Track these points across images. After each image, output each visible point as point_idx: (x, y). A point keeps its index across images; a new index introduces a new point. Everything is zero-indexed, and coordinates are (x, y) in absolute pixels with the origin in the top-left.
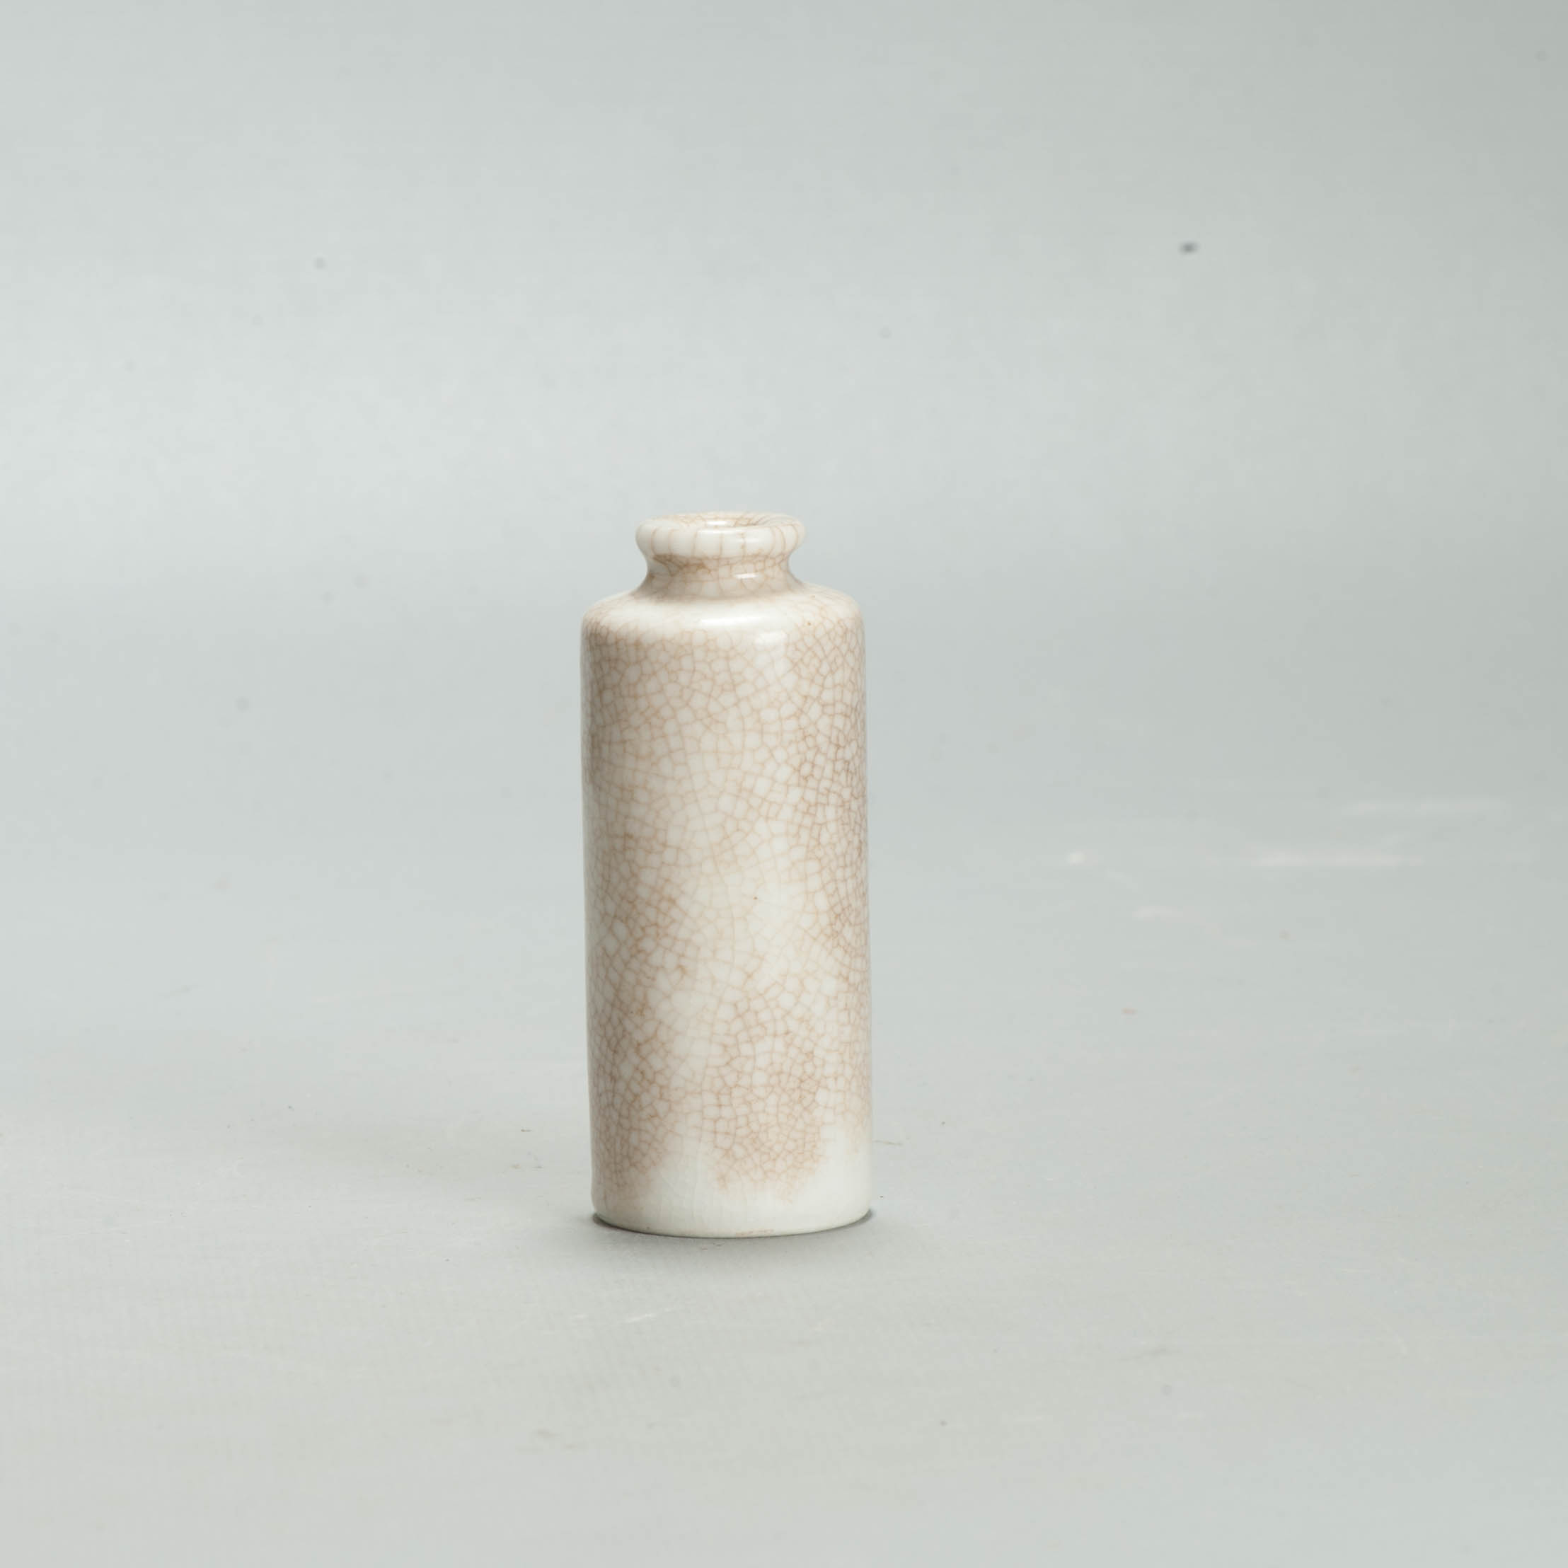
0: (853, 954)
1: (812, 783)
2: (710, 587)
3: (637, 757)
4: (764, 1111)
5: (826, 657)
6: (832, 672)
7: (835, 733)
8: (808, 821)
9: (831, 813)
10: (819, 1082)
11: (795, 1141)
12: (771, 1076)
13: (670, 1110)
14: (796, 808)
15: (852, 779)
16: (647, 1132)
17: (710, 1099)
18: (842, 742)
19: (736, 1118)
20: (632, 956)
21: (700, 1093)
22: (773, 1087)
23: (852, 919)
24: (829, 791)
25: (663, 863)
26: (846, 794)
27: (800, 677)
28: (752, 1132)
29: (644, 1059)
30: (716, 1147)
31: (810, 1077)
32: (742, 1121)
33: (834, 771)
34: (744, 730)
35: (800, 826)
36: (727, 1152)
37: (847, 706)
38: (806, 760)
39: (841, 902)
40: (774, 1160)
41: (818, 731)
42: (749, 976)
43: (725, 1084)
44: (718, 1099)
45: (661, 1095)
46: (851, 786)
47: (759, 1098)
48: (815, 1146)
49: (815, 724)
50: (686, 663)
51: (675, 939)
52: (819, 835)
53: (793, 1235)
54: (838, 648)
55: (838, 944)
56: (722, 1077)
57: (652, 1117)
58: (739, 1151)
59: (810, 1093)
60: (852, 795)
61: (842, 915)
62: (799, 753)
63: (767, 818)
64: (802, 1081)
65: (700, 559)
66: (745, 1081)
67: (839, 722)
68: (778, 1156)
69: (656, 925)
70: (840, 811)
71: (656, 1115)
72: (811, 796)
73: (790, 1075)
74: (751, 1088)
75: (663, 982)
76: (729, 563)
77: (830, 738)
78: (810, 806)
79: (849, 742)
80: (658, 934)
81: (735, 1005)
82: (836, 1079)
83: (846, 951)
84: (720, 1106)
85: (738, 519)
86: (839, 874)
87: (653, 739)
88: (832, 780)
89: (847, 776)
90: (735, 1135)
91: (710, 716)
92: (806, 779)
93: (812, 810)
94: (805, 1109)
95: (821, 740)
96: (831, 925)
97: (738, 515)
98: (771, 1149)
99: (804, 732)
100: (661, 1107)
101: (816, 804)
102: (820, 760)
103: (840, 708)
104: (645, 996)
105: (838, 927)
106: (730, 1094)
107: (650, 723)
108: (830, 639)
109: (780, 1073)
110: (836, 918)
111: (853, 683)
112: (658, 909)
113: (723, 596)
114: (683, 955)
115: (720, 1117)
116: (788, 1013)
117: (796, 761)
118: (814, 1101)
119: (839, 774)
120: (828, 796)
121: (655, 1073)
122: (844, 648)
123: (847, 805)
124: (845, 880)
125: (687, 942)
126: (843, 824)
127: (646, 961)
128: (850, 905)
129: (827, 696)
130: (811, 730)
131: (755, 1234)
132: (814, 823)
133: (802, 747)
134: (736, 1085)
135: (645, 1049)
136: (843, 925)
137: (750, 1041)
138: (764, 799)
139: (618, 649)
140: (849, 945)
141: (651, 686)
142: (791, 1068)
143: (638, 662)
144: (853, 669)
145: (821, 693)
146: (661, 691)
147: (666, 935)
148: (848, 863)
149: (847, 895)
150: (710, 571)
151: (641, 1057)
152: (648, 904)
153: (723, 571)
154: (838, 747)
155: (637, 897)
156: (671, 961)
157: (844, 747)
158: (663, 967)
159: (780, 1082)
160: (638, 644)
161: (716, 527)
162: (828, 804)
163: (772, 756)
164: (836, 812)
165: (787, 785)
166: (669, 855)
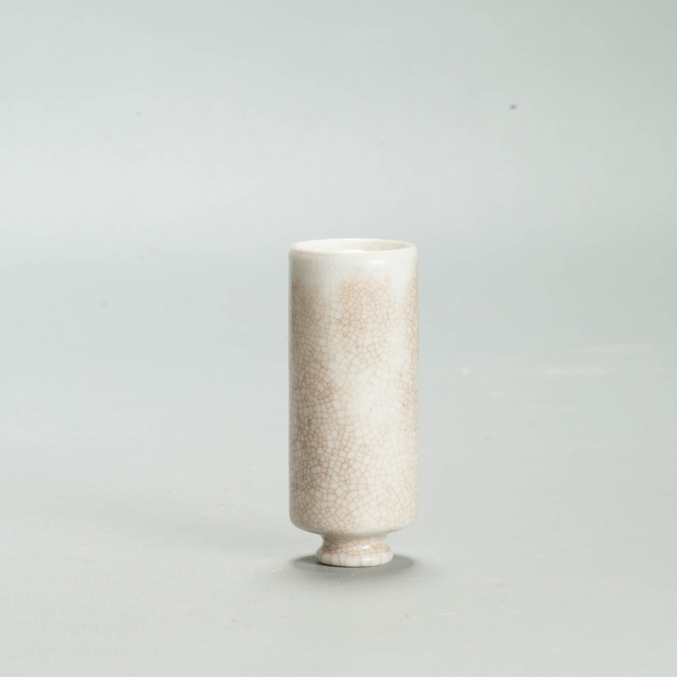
1: (342, 460)
5: (332, 515)
6: (329, 508)
7: (328, 480)
8: (344, 443)
9: (331, 444)
11: (353, 297)
14: (350, 449)
15: (316, 457)
24: (332, 455)
25: (406, 422)
26: (320, 451)
27: (347, 508)
33: (329, 463)
35: (349, 441)
37: (319, 490)
38: (345, 470)
41: (338, 483)
45: (408, 316)
46: (317, 454)
48: (343, 293)
49: (339, 486)
51: (402, 388)
52: (338, 435)
55: (327, 384)
60: (316, 449)
62: (349, 474)
64: (350, 324)
67: (324, 484)
69: (408, 393)
70: (324, 444)
72: (342, 454)
73: (356, 327)
75: (408, 367)
77: (331, 479)
78: (343, 449)
80: (408, 389)
83: (323, 380)
86: (325, 415)
88: (330, 459)
89: (320, 459)
92: (345, 462)
93: (342, 447)
95: (336, 479)
96: (332, 394)
99: (346, 483)
102: (337, 469)
103: (324, 491)
105: (327, 392)
110: (328, 396)
111: (314, 500)
114: (400, 381)
116: (356, 356)
117: (350, 470)
119: (325, 461)
120: (333, 452)
121: (409, 325)
123: (320, 445)
124: (322, 412)
125: (398, 387)
126: (323, 438)
127: (412, 376)
129: (332, 498)
130: (342, 484)
132: (341, 441)
133: (347, 477)
135: (412, 335)
142: (355, 331)
144: (314, 506)
145: (336, 500)
147: (405, 389)
148: (319, 419)
154: (325, 473)
158: (408, 374)
159: (361, 325)
162: (332, 449)
164: (327, 444)
165: (355, 460)
166: (404, 425)
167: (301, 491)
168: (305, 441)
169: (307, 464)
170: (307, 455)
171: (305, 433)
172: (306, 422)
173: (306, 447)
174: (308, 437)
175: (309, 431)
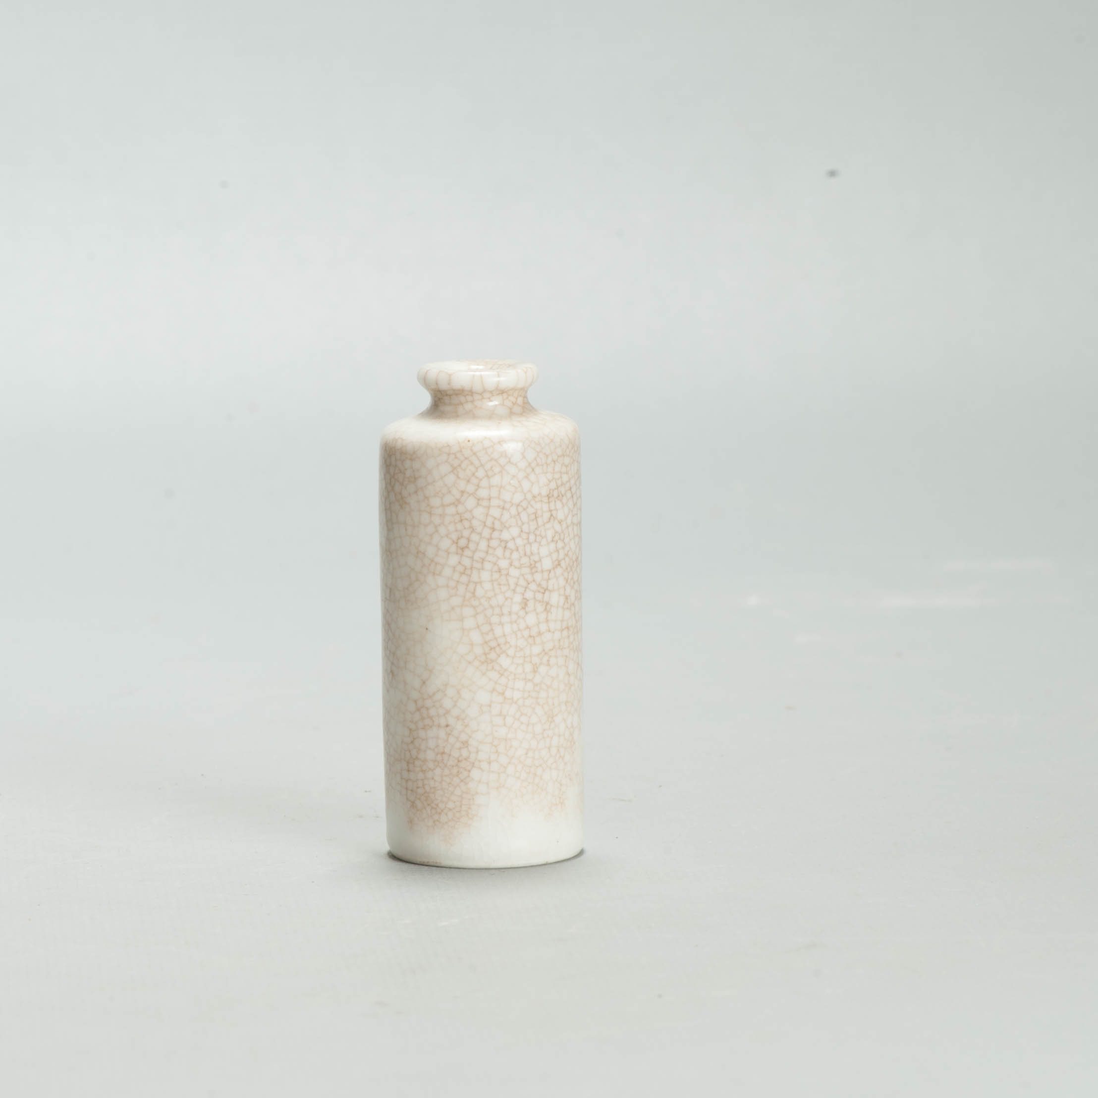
1: (467, 552)
4: (433, 778)
5: (482, 465)
8: (464, 579)
9: (486, 575)
10: (473, 763)
11: (455, 802)
12: (437, 754)
14: (455, 569)
17: (404, 765)
19: (417, 781)
22: (439, 762)
23: (510, 652)
24: (484, 560)
28: (426, 792)
30: (408, 799)
31: (466, 759)
32: (420, 784)
33: (489, 546)
35: (458, 582)
36: (413, 804)
39: (496, 639)
40: (440, 814)
41: (474, 517)
42: (424, 683)
43: (411, 756)
44: (408, 766)
47: (430, 769)
48: (469, 808)
49: (471, 511)
55: (493, 668)
56: (410, 751)
58: (419, 804)
59: (466, 770)
61: (497, 649)
62: (456, 531)
63: (434, 574)
64: (459, 761)
66: (422, 756)
67: (496, 512)
68: (442, 811)
70: (496, 575)
73: (450, 755)
74: (425, 761)
77: (485, 523)
78: (466, 569)
79: (507, 527)
81: (416, 702)
82: (490, 763)
83: (502, 675)
84: (409, 771)
86: (495, 620)
88: (487, 552)
89: (504, 551)
90: (417, 792)
92: (462, 549)
93: (468, 572)
94: (462, 781)
95: (476, 523)
96: (485, 654)
98: (437, 805)
99: (461, 517)
101: (472, 568)
102: (475, 537)
105: (492, 656)
106: (414, 764)
108: (485, 453)
109: (443, 753)
110: (491, 649)
115: (409, 780)
116: (448, 712)
117: (454, 536)
118: (469, 776)
120: (483, 563)
123: (504, 572)
124: (501, 624)
128: (508, 642)
130: (468, 515)
132: (469, 582)
133: (460, 526)
134: (417, 758)
136: (499, 656)
137: (424, 728)
138: (432, 560)
140: (505, 669)
142: (451, 751)
145: (477, 490)
148: (505, 612)
149: (505, 635)
159: (443, 760)
162: (484, 569)
163: (437, 531)
164: (492, 576)
167: (540, 494)
168: (532, 574)
169: (528, 539)
170: (528, 553)
171: (533, 586)
172: (531, 604)
173: (531, 565)
174: (527, 581)
175: (525, 590)
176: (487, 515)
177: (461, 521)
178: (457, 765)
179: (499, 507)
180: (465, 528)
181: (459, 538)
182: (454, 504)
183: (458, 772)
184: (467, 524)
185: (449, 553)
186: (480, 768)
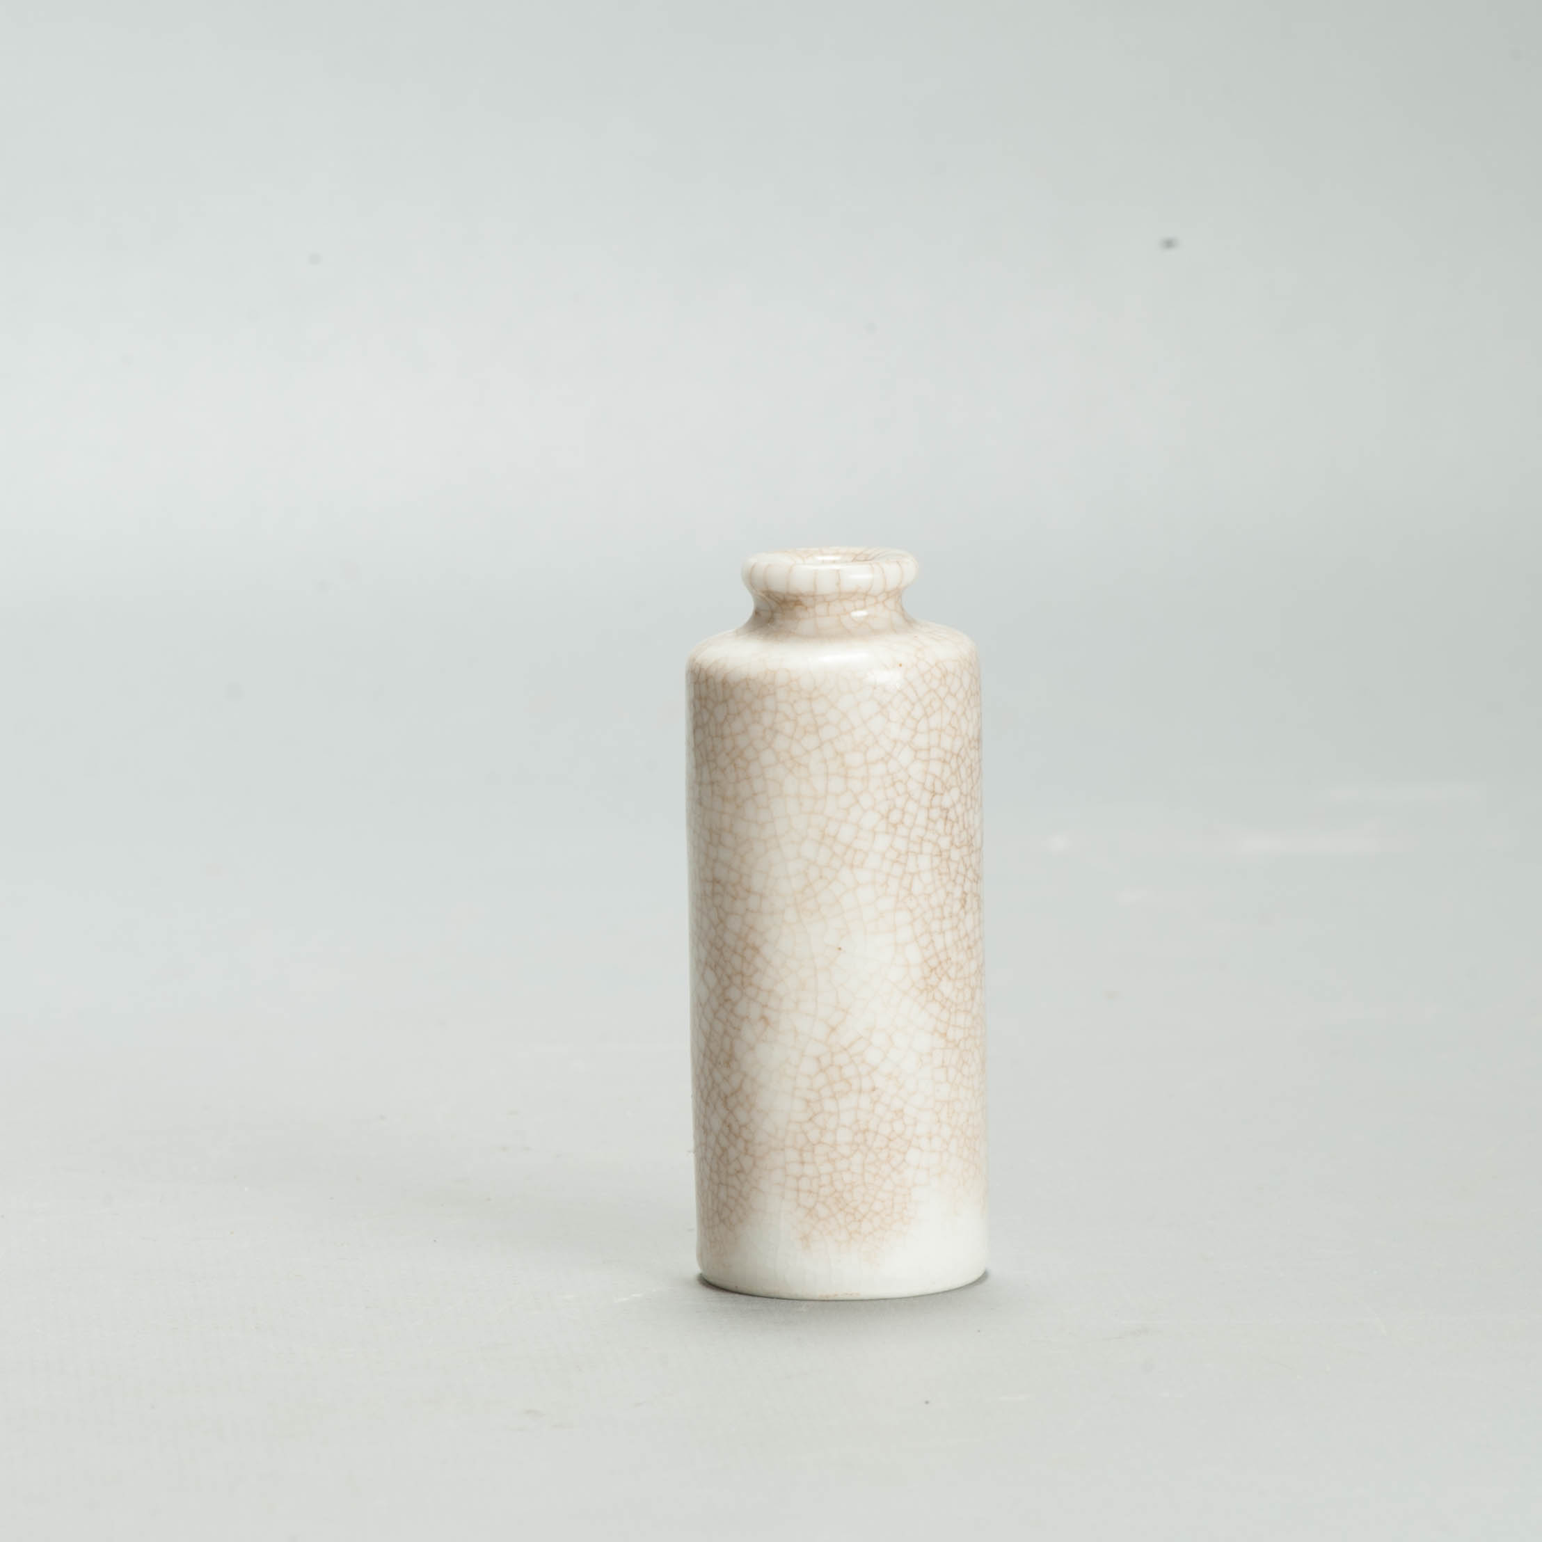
0: (952, 1010)
1: (902, 831)
2: (806, 625)
3: (724, 799)
4: (849, 1170)
5: (920, 700)
6: (926, 716)
7: (930, 779)
8: (897, 870)
9: (925, 862)
10: (910, 1142)
11: (883, 1202)
12: (856, 1134)
13: (754, 1165)
14: (884, 856)
15: (952, 827)
16: (734, 1187)
17: (792, 1155)
18: (938, 788)
19: (819, 1176)
20: (720, 1005)
21: (783, 1150)
22: (858, 1145)
23: (952, 972)
24: (922, 839)
25: (747, 910)
26: (944, 843)
27: (889, 720)
28: (836, 1191)
29: (731, 1112)
30: (799, 1205)
31: (899, 1136)
32: (825, 1180)
33: (928, 818)
34: (827, 774)
35: (889, 875)
36: (811, 1211)
37: (946, 752)
38: (895, 807)
39: (937, 955)
40: (860, 1221)
41: (910, 777)
42: (833, 1029)
43: (808, 1141)
44: (801, 1155)
45: (746, 1149)
46: (951, 834)
47: (843, 1157)
48: (905, 1208)
49: (906, 769)
50: (769, 702)
51: (759, 988)
52: (911, 885)
53: (885, 1299)
54: (935, 691)
55: (934, 998)
56: (805, 1133)
57: (738, 1172)
58: (822, 1211)
59: (900, 1152)
60: (952, 843)
61: (939, 970)
62: (887, 799)
63: (852, 866)
64: (890, 1140)
65: (796, 596)
66: (828, 1138)
67: (935, 768)
68: (864, 1216)
69: (742, 974)
70: (937, 861)
71: (740, 1171)
72: (900, 844)
73: (876, 1133)
74: (834, 1145)
75: (748, 1033)
76: (826, 600)
77: (924, 784)
78: (900, 854)
79: (947, 788)
80: (742, 983)
81: (818, 1059)
82: (930, 1139)
83: (944, 1007)
84: (803, 1163)
85: (857, 555)
86: (935, 926)
87: (738, 781)
88: (926, 829)
89: (945, 824)
90: (818, 1194)
91: (792, 758)
92: (895, 826)
93: (902, 859)
94: (894, 1169)
95: (913, 786)
96: (925, 978)
97: (858, 550)
98: (856, 1209)
99: (893, 779)
100: (747, 1162)
101: (908, 852)
102: (911, 807)
103: (935, 753)
104: (732, 1046)
105: (933, 980)
106: (813, 1151)
107: (735, 765)
108: (924, 681)
109: (866, 1131)
110: (932, 971)
111: (954, 728)
112: (743, 957)
113: (819, 636)
114: (766, 1006)
115: (802, 1176)
116: (875, 1069)
117: (884, 808)
118: (904, 1160)
119: (935, 822)
120: (921, 844)
121: (740, 1127)
122: (942, 691)
123: (945, 855)
124: (942, 932)
125: (770, 992)
126: (940, 874)
127: (732, 1011)
128: (949, 959)
129: (921, 741)
130: (901, 776)
131: (840, 1297)
133: (891, 793)
134: (820, 1142)
135: (732, 1102)
136: (940, 979)
137: (834, 1097)
138: (848, 847)
139: (708, 687)
140: (947, 999)
141: (737, 726)
142: (878, 1126)
143: (725, 701)
144: (954, 713)
145: (913, 737)
146: (745, 731)
147: (751, 984)
148: (946, 914)
149: (946, 949)
150: (806, 608)
151: (728, 1109)
152: (735, 952)
153: (820, 609)
154: (934, 793)
155: (724, 944)
156: (755, 1011)
157: (942, 794)
158: (747, 1017)
160: (724, 683)
161: (823, 562)
162: (921, 853)
163: (858, 801)
164: (932, 862)
166: (753, 902)
169: (966, 804)
170: (966, 824)
172: (969, 899)
174: (966, 867)
175: (965, 880)
176: (926, 773)
177: (894, 784)
178: (887, 1146)
179: (939, 759)
180: (898, 795)
181: (890, 811)
182: (882, 759)
183: (889, 1156)
184: (900, 788)
185: (875, 833)
186: (919, 1148)
